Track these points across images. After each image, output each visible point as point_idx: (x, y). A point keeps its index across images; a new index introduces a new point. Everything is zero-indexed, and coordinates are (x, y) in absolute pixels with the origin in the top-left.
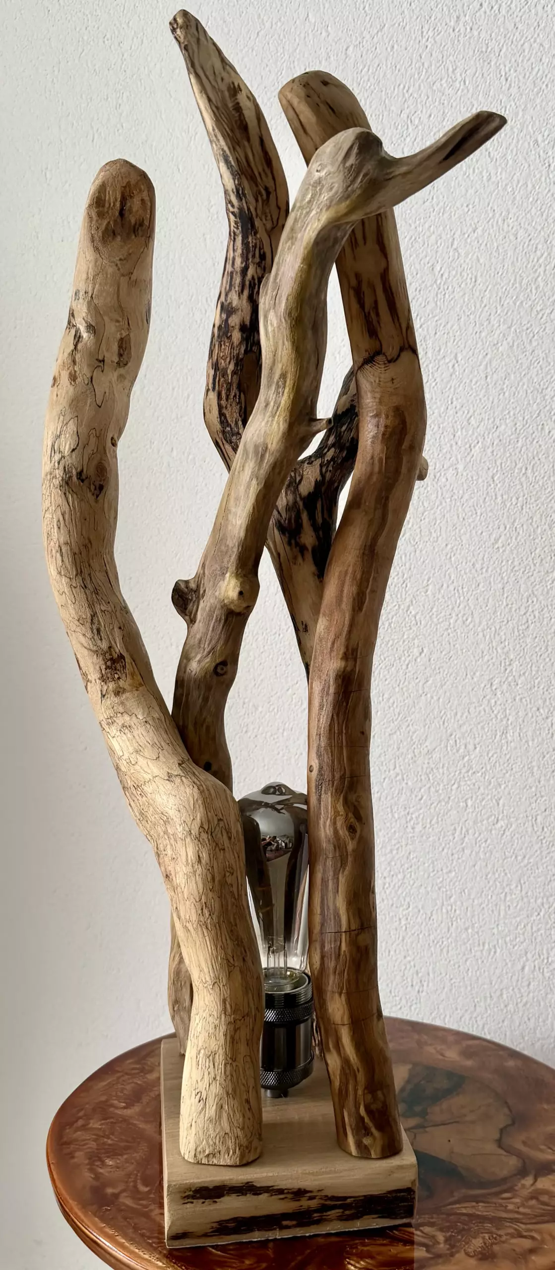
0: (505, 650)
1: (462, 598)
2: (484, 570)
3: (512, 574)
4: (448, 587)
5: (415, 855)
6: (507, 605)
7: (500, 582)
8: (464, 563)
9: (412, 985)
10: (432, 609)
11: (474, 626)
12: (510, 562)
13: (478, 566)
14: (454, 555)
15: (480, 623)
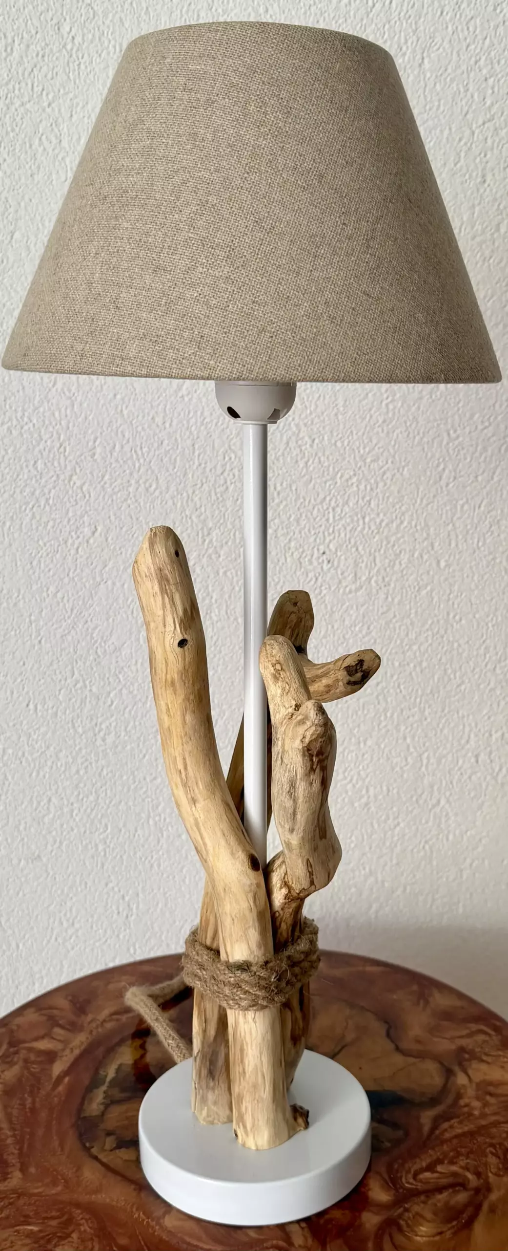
0: (202, 517)
1: (142, 461)
2: (167, 425)
3: (202, 428)
4: (122, 447)
5: (109, 769)
6: (200, 465)
7: (189, 437)
8: (140, 418)
9: (119, 913)
10: (103, 477)
11: (161, 493)
12: (199, 413)
13: (159, 420)
14: (127, 407)
15: (168, 488)
